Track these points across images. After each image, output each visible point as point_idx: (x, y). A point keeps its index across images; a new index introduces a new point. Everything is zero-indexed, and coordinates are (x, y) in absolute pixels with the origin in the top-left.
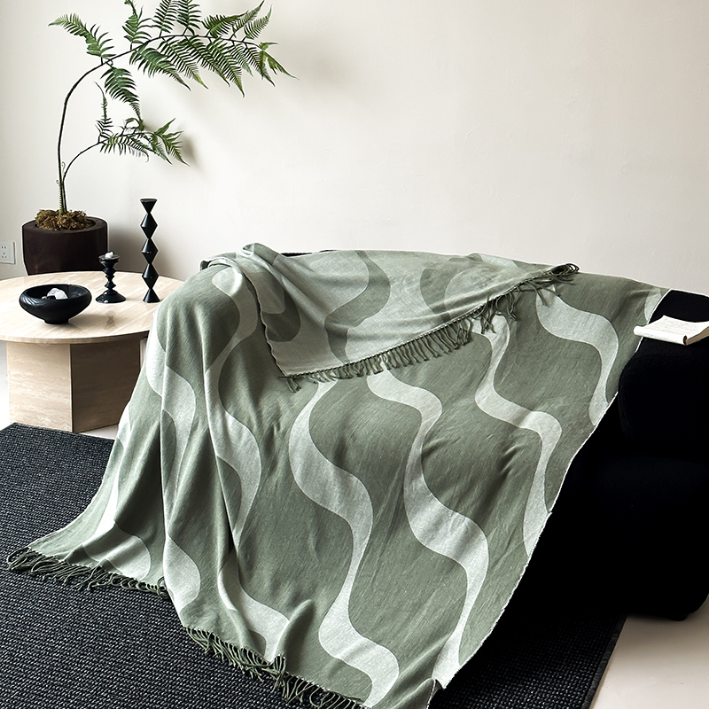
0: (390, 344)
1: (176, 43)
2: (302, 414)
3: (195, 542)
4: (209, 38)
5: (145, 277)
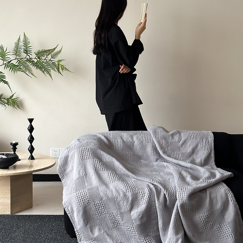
1: (24, 61)
4: (37, 59)
5: (29, 149)
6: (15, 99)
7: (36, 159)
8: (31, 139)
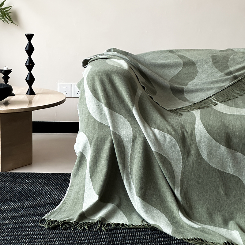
0: (212, 93)
2: (197, 124)
3: (154, 199)
5: (28, 80)
6: (6, 8)
7: (37, 94)
8: (30, 65)
